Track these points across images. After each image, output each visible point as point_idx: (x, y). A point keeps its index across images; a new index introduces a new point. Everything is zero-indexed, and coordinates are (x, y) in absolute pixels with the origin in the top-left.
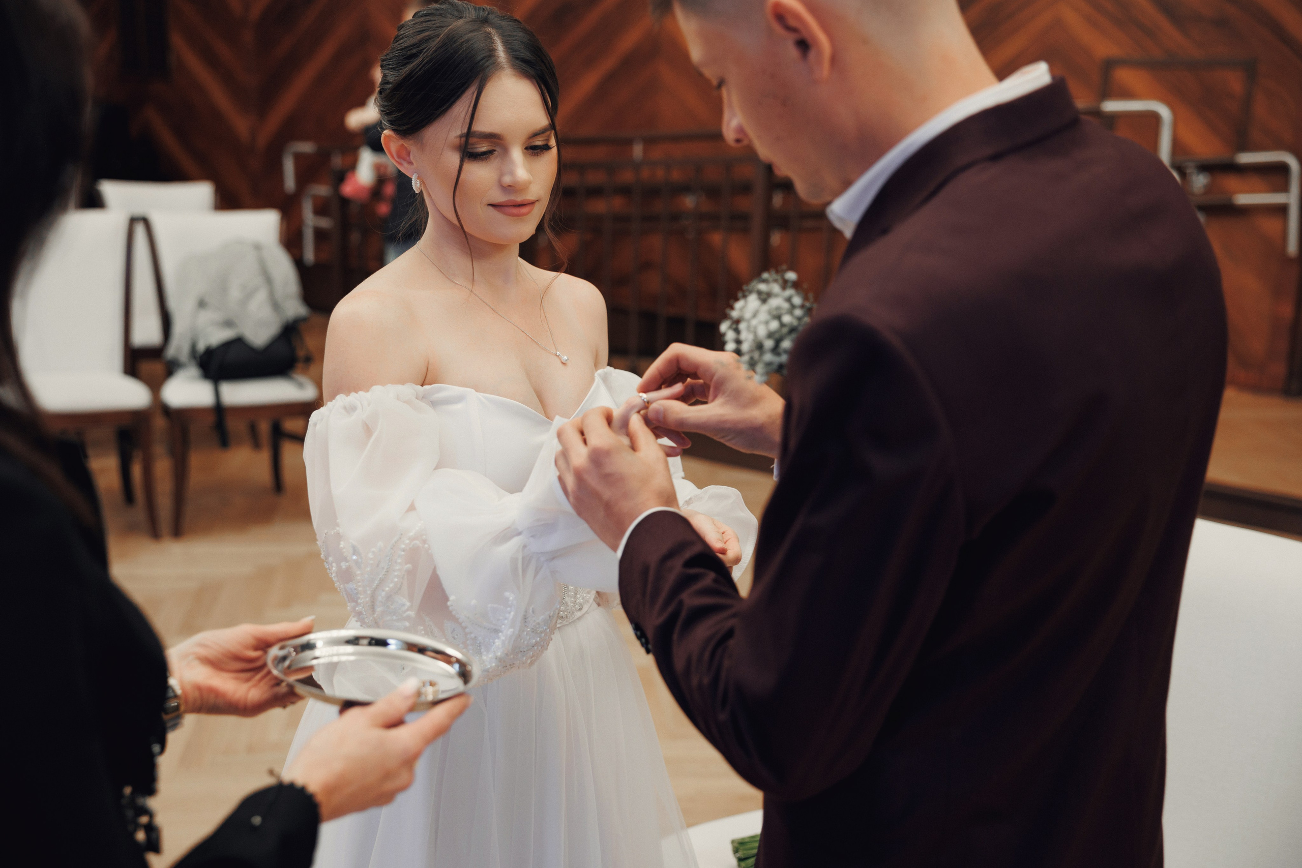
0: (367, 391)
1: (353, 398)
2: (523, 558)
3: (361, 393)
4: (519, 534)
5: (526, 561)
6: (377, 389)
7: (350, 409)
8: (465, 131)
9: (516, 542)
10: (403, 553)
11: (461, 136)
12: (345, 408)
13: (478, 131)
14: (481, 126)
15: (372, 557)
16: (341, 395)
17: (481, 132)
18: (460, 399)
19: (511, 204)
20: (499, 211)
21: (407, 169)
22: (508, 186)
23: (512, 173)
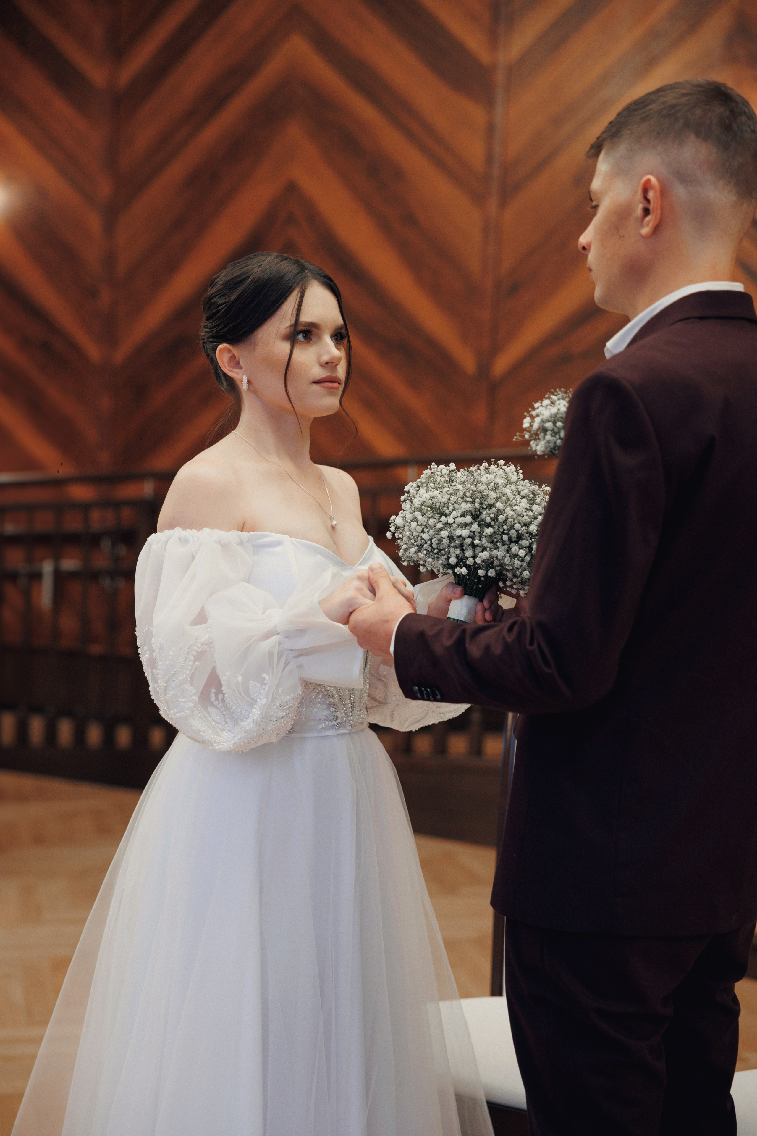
0: (199, 530)
1: (189, 533)
2: (278, 652)
3: (194, 531)
4: (278, 634)
5: (280, 654)
6: (206, 530)
7: (184, 541)
8: (293, 322)
9: (275, 639)
10: (196, 653)
11: (291, 326)
12: (180, 539)
13: (302, 321)
14: (305, 318)
15: (172, 654)
16: (179, 528)
17: (305, 322)
18: (279, 543)
19: (327, 380)
20: (320, 386)
21: (237, 374)
22: (327, 363)
23: (328, 352)
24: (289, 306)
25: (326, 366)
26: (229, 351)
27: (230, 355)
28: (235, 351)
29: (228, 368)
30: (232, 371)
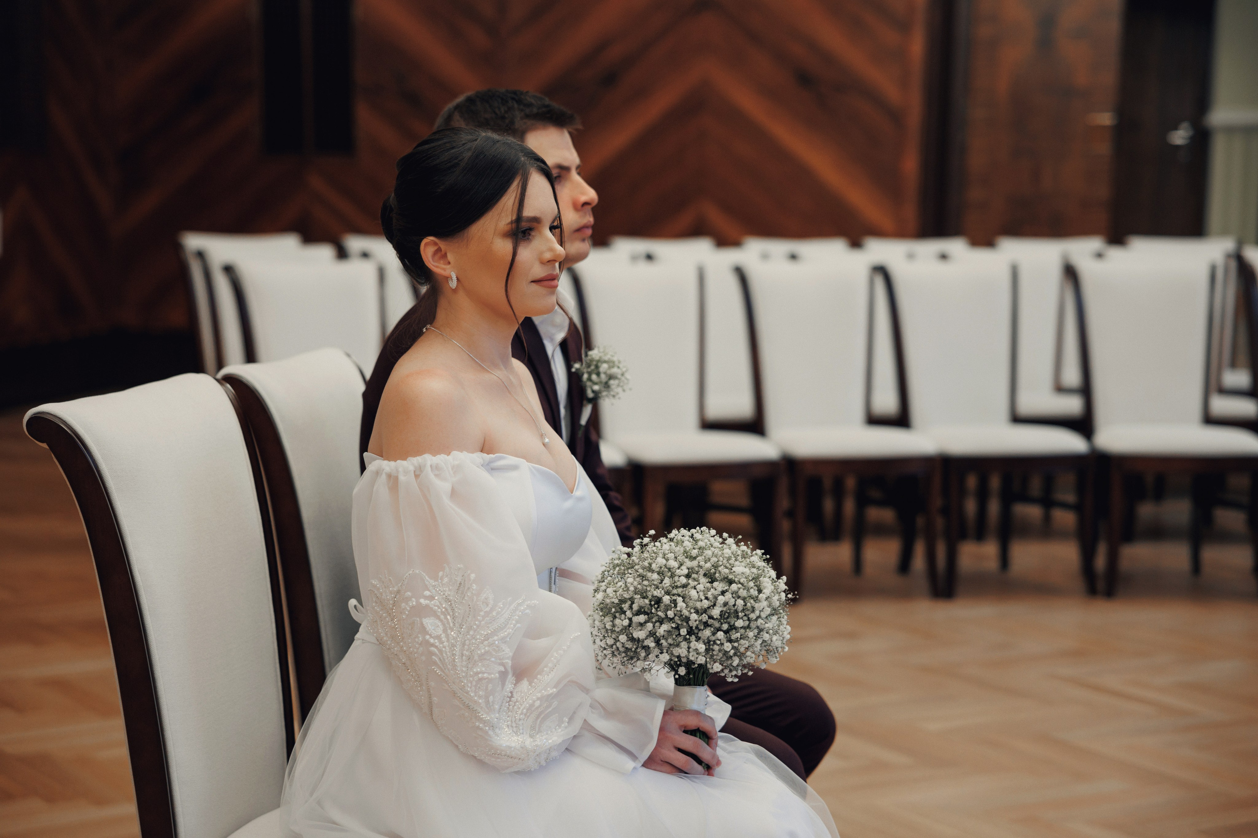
8: (515, 217)
13: (524, 217)
17: (528, 217)
18: (515, 468)
19: (549, 279)
20: (541, 286)
21: (444, 270)
22: (548, 261)
23: (551, 250)
24: (509, 200)
25: (548, 263)
26: (435, 244)
27: (436, 248)
28: (442, 244)
29: (432, 263)
30: (437, 267)
